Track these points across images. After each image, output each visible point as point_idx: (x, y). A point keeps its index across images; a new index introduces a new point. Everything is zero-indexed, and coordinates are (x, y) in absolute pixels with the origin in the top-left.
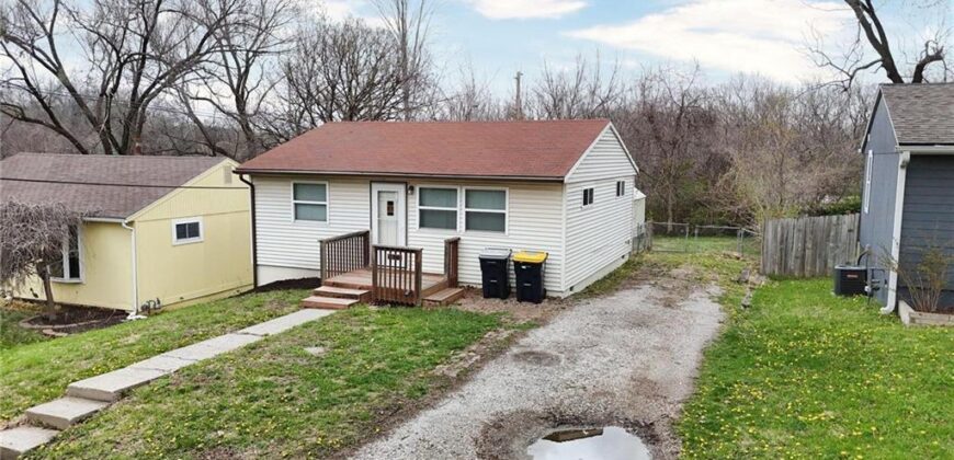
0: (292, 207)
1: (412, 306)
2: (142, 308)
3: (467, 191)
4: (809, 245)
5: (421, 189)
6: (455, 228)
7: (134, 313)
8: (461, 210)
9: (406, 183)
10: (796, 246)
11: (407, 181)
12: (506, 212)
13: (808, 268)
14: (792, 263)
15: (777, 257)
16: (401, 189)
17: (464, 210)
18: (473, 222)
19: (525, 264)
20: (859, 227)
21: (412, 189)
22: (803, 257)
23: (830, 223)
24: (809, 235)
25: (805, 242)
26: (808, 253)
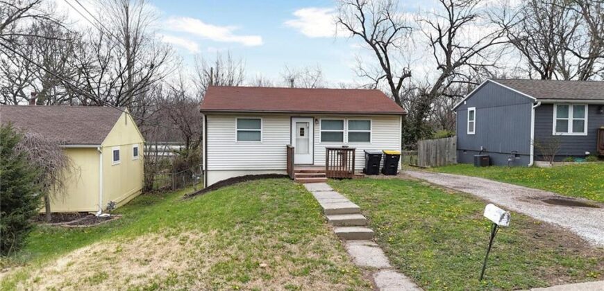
0: (236, 133)
1: (350, 179)
2: (107, 209)
3: (349, 121)
4: (438, 151)
5: (322, 121)
6: (342, 141)
7: (100, 212)
8: (346, 131)
9: (313, 118)
10: (434, 152)
11: (314, 116)
12: (371, 131)
13: (438, 162)
14: (432, 160)
15: (425, 158)
16: (311, 121)
17: (348, 131)
18: (352, 137)
19: (394, 155)
20: (457, 143)
21: (316, 120)
22: (436, 157)
23: (446, 142)
24: (438, 148)
25: (437, 150)
26: (438, 155)
